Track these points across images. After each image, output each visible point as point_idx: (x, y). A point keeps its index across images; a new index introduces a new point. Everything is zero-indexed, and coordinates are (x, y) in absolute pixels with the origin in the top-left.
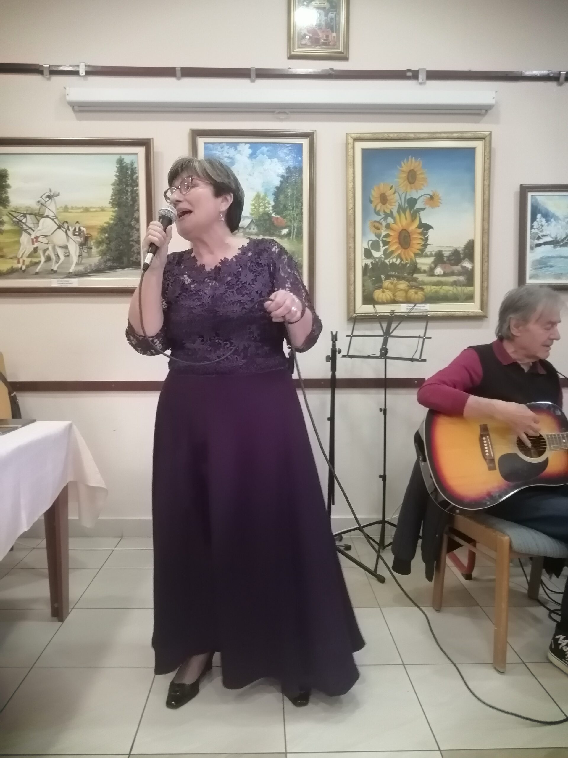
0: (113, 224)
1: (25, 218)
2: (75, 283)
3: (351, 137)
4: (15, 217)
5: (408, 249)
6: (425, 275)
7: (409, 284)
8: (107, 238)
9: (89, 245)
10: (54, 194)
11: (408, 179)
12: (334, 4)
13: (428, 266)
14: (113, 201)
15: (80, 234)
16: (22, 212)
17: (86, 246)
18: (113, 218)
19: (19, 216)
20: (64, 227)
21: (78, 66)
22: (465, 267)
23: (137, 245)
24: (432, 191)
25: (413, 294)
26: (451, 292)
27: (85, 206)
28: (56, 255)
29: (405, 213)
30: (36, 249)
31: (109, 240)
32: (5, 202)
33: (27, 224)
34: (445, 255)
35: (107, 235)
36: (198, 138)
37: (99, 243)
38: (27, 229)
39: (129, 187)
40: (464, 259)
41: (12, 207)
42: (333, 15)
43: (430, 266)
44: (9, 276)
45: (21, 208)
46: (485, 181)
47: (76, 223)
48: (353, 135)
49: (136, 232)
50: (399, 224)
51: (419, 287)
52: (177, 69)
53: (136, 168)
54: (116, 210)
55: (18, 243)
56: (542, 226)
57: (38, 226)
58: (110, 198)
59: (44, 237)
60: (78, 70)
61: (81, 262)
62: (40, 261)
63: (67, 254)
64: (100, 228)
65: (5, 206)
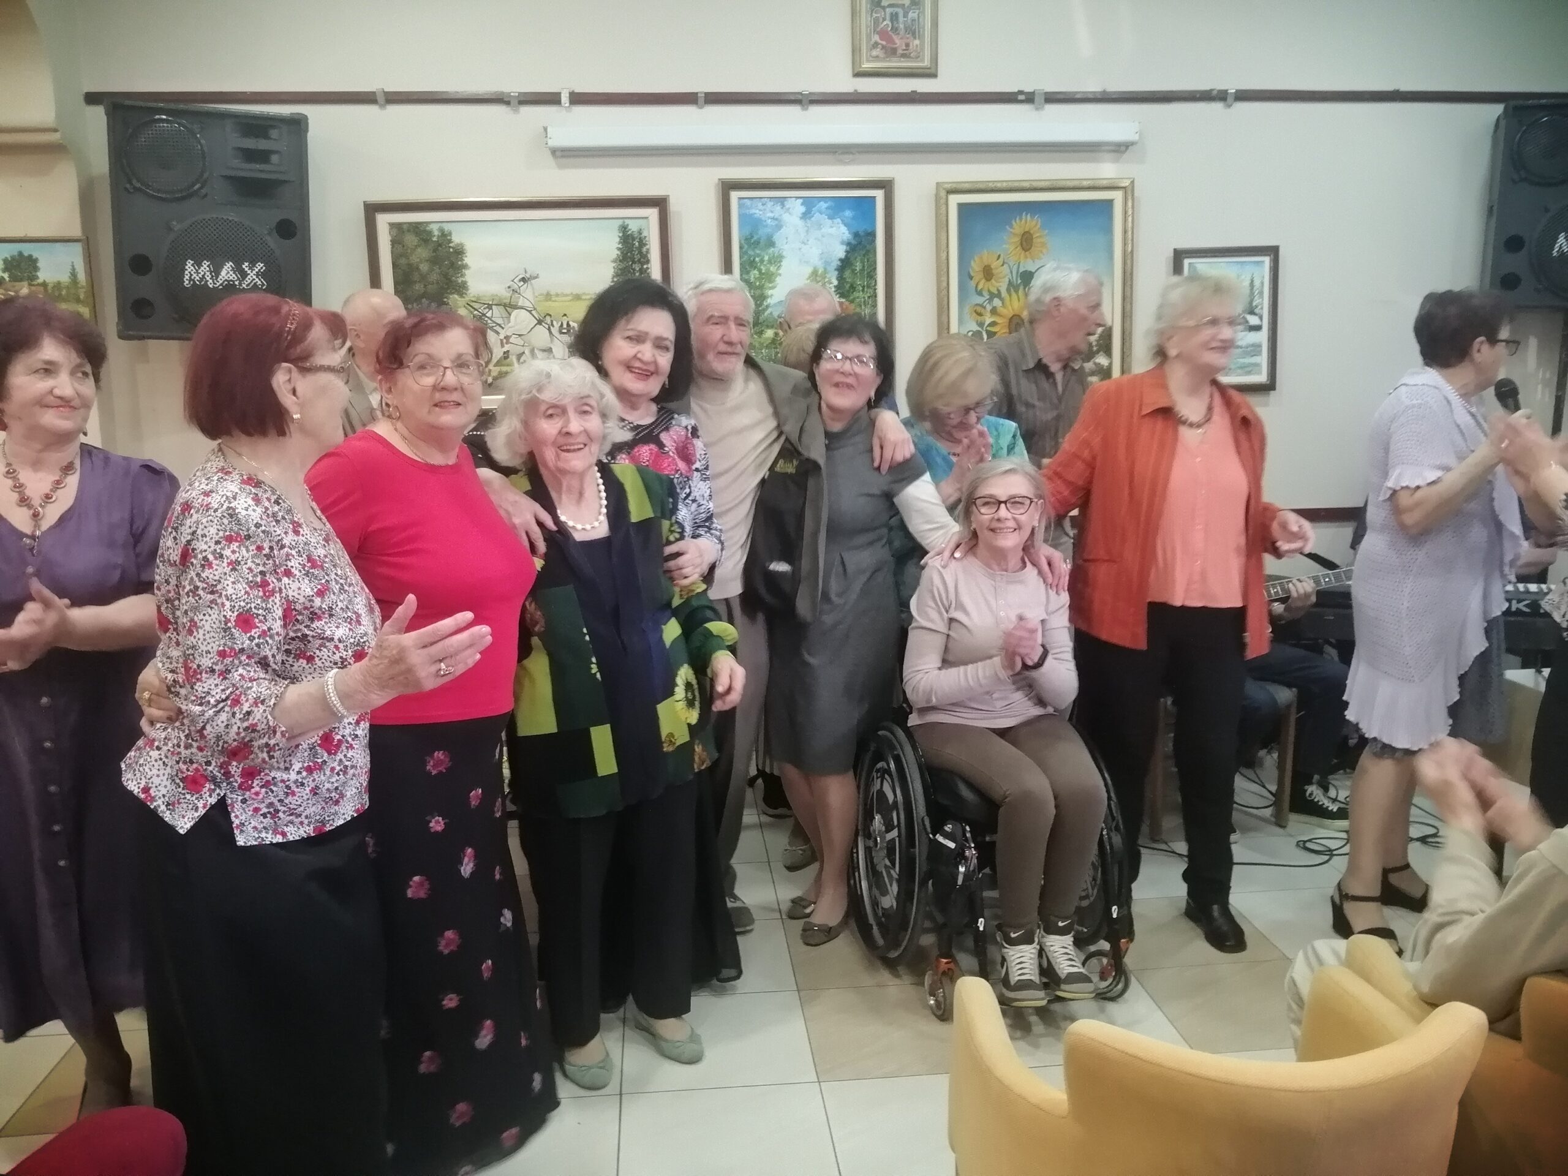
1: (491, 311)
3: (944, 188)
4: (476, 310)
10: (530, 276)
11: (1022, 245)
15: (569, 331)
16: (487, 302)
19: (482, 308)
20: (546, 322)
21: (561, 92)
27: (575, 292)
29: (1017, 292)
30: (507, 354)
32: (461, 289)
33: (493, 319)
36: (730, 192)
38: (493, 327)
39: (636, 263)
41: (471, 295)
45: (484, 296)
47: (561, 316)
48: (946, 186)
50: (1010, 308)
53: (646, 237)
57: (509, 322)
59: (517, 336)
60: (558, 98)
65: (461, 295)
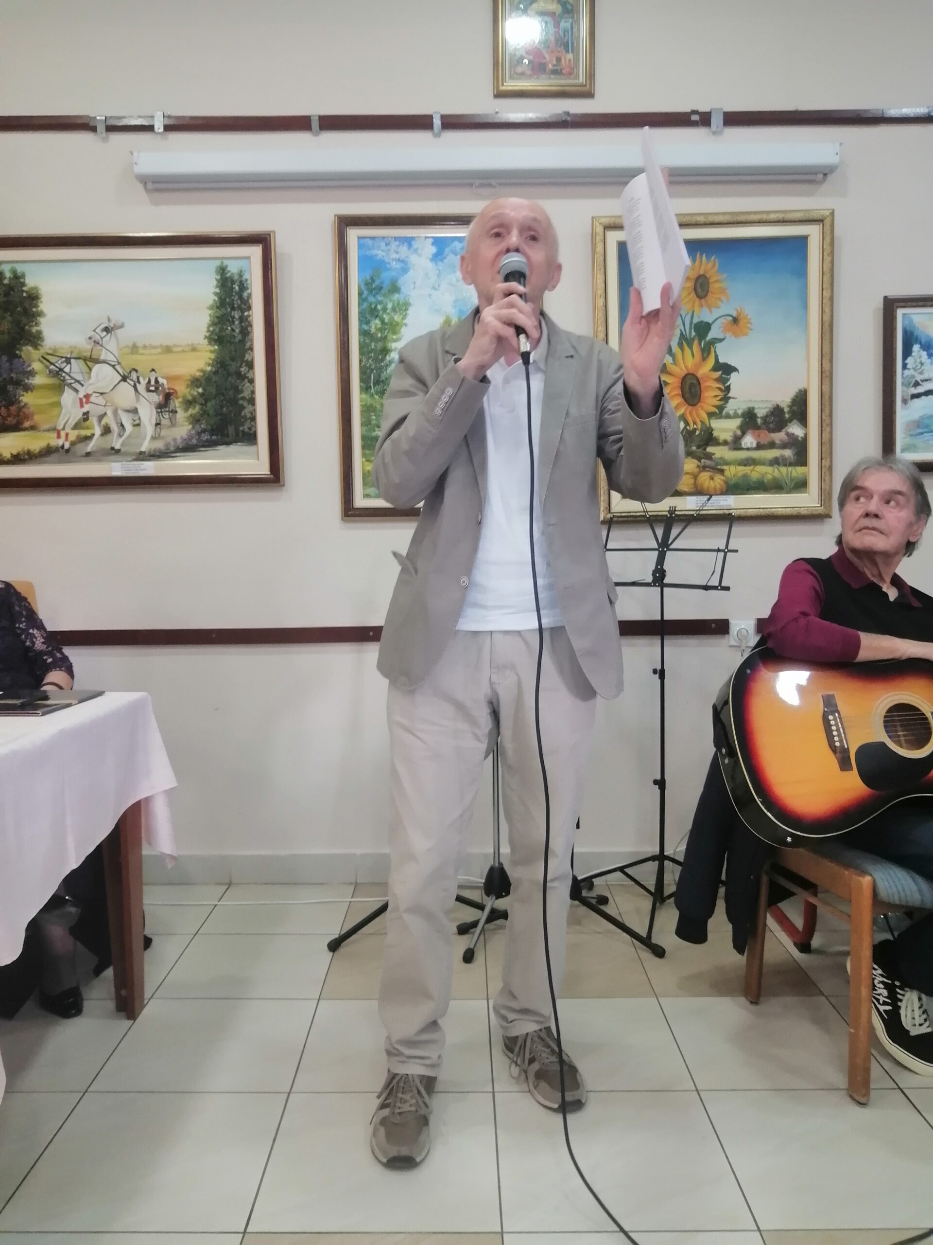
0: (211, 371)
1: (69, 365)
2: (149, 468)
3: (600, 224)
4: (51, 364)
5: (698, 406)
6: (726, 448)
7: (699, 464)
8: (202, 395)
9: (172, 407)
10: (114, 325)
11: (695, 290)
12: (569, 7)
13: (731, 434)
14: (210, 335)
15: (157, 388)
16: (65, 355)
17: (167, 409)
18: (211, 362)
19: (59, 362)
20: (131, 378)
21: (153, 117)
22: (793, 434)
23: (250, 406)
24: (737, 310)
25: (705, 480)
26: (770, 477)
27: (164, 344)
28: (119, 424)
29: (690, 347)
30: (86, 416)
31: (205, 398)
32: (35, 340)
33: (71, 374)
34: (759, 415)
35: (200, 390)
36: (348, 229)
37: (189, 403)
38: (71, 384)
39: (236, 312)
40: (790, 420)
41: (47, 347)
42: (568, 25)
43: (735, 433)
44: (46, 459)
45: (62, 348)
46: (824, 292)
47: (151, 371)
48: (603, 220)
49: (248, 384)
50: (683, 366)
51: (717, 469)
52: (312, 118)
53: (247, 280)
54: (215, 350)
55: (58, 404)
56: (922, 364)
57: (90, 378)
58: (206, 330)
59: (98, 395)
60: (151, 123)
61: (159, 435)
62: (93, 435)
63: (137, 422)
64: (189, 378)
65: (36, 346)
